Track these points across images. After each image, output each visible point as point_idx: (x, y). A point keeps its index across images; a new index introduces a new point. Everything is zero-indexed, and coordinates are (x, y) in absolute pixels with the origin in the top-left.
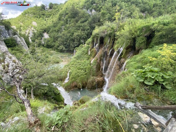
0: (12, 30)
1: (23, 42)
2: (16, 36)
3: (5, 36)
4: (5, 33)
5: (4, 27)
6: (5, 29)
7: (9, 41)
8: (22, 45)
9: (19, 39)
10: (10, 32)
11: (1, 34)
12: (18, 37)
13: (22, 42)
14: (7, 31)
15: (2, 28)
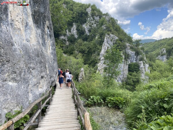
0: (140, 56)
1: (145, 69)
2: (141, 62)
3: (132, 61)
4: (134, 58)
5: (134, 52)
6: (134, 54)
7: (132, 66)
8: (142, 73)
9: (142, 66)
10: (139, 57)
11: (129, 59)
12: (142, 64)
13: (143, 69)
14: (135, 57)
15: (132, 54)
